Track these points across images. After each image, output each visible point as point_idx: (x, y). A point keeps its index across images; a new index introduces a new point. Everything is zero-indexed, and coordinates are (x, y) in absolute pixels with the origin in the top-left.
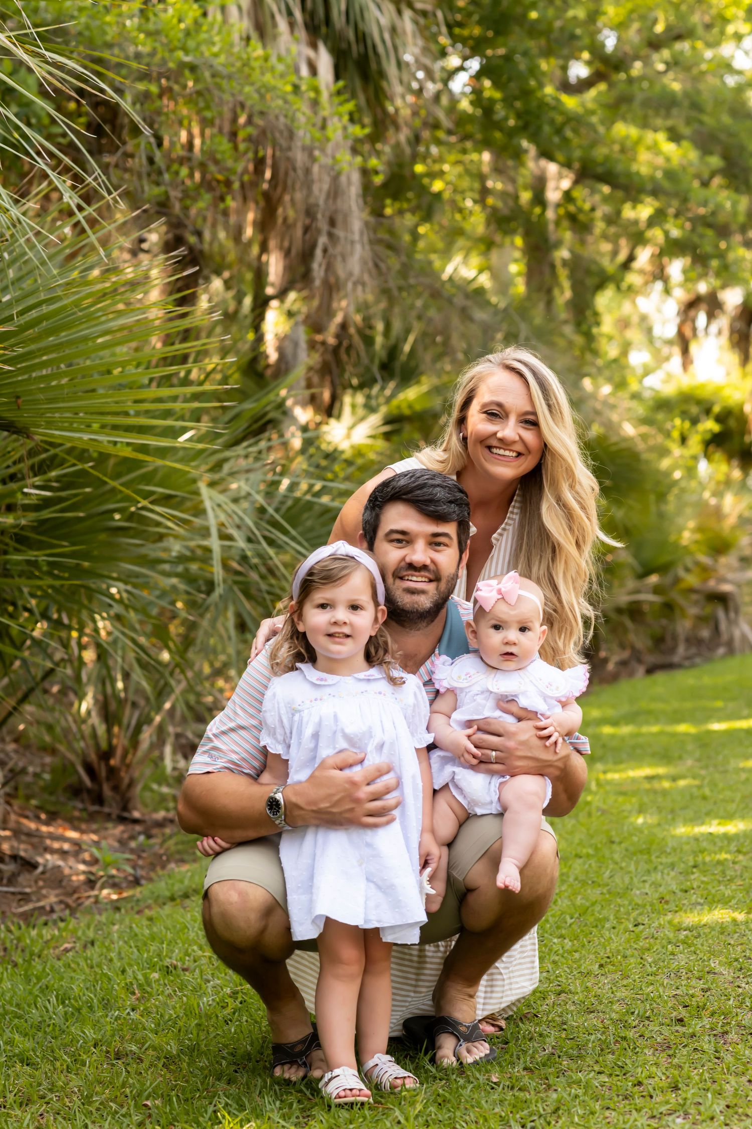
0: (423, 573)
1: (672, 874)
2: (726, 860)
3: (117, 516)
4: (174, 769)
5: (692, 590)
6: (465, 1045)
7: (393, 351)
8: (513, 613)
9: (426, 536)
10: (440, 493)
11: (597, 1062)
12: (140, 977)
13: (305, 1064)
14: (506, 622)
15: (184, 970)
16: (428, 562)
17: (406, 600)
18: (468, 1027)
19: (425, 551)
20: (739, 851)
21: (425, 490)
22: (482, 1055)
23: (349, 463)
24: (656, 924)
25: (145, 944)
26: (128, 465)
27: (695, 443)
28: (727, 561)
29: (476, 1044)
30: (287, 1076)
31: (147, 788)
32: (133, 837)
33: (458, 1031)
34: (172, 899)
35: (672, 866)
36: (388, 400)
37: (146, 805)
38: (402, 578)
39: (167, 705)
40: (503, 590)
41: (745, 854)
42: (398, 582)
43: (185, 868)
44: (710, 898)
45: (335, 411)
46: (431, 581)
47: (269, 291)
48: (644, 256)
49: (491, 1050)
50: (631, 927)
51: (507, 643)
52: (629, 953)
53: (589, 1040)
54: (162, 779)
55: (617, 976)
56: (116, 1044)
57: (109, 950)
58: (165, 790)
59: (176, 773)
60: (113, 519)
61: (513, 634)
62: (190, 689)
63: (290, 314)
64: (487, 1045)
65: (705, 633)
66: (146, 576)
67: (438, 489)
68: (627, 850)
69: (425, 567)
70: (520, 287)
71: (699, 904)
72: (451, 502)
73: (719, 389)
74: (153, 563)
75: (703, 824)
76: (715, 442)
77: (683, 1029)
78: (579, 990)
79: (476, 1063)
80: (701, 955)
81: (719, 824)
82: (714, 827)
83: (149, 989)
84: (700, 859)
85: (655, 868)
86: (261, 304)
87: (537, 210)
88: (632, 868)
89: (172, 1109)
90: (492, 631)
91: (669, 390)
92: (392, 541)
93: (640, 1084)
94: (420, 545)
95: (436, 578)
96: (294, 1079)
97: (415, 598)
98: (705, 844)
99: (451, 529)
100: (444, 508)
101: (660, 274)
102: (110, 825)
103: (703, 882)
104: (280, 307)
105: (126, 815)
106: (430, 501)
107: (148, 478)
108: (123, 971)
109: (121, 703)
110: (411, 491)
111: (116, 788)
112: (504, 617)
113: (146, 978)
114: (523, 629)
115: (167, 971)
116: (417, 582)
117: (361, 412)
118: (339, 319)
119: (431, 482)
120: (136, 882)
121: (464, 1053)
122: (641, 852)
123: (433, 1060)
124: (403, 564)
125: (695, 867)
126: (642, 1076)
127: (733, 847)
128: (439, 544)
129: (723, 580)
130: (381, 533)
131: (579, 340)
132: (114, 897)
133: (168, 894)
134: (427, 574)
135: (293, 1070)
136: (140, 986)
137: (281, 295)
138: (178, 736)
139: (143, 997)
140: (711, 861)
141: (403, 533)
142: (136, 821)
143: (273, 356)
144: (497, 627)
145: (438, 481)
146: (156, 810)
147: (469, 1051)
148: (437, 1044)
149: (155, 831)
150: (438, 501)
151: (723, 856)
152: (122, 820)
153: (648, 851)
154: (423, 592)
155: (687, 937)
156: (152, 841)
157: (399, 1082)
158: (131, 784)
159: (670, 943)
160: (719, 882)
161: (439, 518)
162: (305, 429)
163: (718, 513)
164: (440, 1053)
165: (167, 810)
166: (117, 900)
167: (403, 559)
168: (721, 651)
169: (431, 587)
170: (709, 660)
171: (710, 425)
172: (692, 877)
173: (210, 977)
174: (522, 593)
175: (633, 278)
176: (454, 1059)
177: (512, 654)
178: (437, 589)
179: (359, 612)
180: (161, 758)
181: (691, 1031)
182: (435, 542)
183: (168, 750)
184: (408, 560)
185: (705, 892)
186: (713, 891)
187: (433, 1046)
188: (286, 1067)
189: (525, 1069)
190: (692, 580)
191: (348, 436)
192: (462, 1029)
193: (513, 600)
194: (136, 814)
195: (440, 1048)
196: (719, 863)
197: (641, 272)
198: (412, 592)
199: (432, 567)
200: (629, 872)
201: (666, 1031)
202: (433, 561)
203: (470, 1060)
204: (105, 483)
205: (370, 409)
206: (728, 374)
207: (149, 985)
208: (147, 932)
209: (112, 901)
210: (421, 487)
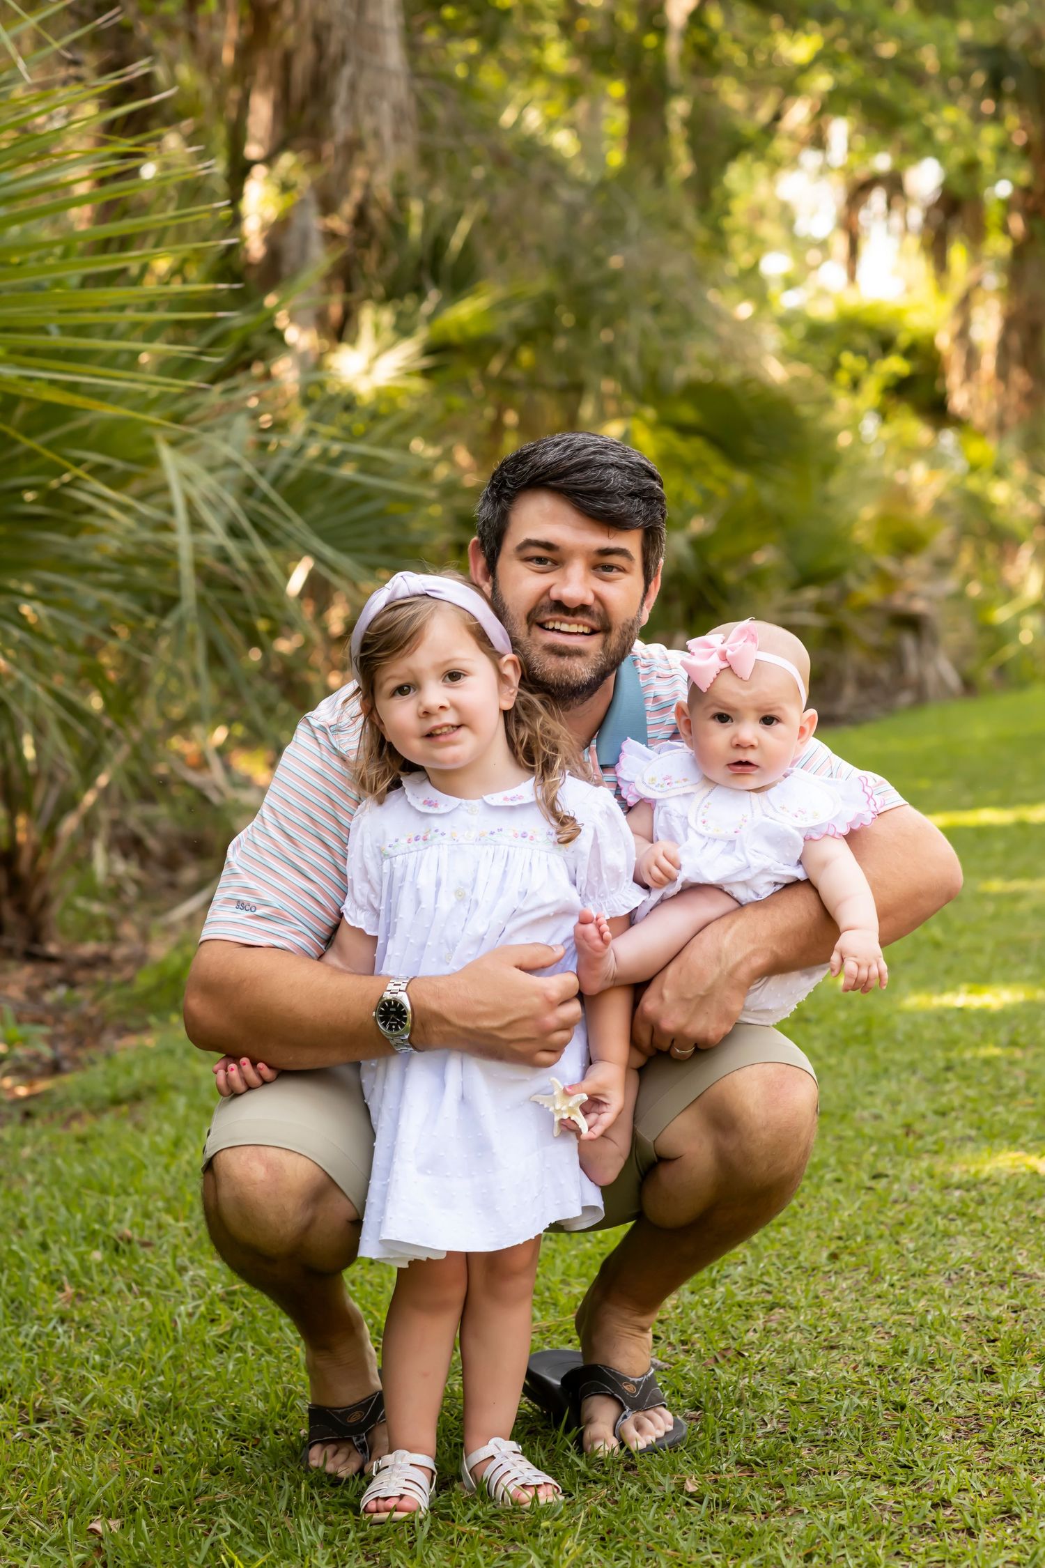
0: (579, 618)
1: (914, 1080)
2: (997, 1058)
3: (29, 496)
4: (110, 874)
5: (868, 609)
6: (631, 1417)
7: (438, 245)
8: (745, 693)
9: (587, 554)
10: (616, 479)
11: (860, 1453)
12: (71, 1258)
13: (363, 1448)
14: (735, 710)
15: (146, 1245)
16: (590, 599)
17: (550, 666)
18: (637, 1385)
19: (586, 579)
20: (1013, 1043)
21: (589, 473)
22: (661, 1434)
23: (375, 417)
24: (906, 1176)
25: (78, 1194)
26: (52, 414)
27: (872, 390)
28: (917, 565)
29: (650, 1413)
30: (330, 1468)
31: (71, 906)
32: (47, 987)
33: (622, 1392)
34: (116, 1101)
35: (912, 1067)
36: (431, 318)
37: (65, 931)
38: (542, 626)
39: (102, 780)
40: (729, 653)
41: (1024, 1047)
42: (537, 632)
43: (131, 1041)
44: (985, 1128)
45: (348, 333)
46: (593, 632)
47: (253, 150)
48: (798, 114)
49: (676, 1424)
50: (865, 1178)
51: (738, 746)
52: (873, 1230)
53: (839, 1408)
54: (92, 893)
55: (862, 1274)
56: (37, 1397)
57: (17, 1199)
58: (97, 908)
59: (112, 884)
60: (22, 501)
61: (750, 730)
62: (136, 754)
63: (285, 187)
64: (668, 1415)
65: (884, 672)
66: (69, 590)
67: (613, 471)
68: (832, 1034)
69: (583, 609)
70: (616, 158)
71: (970, 1139)
72: (633, 495)
73: (899, 313)
74: (83, 569)
75: (942, 991)
76: (899, 389)
77: (995, 1389)
78: (803, 1302)
79: (651, 1450)
80: (995, 1239)
81: (970, 992)
82: (962, 999)
83: (86, 1281)
84: (953, 1055)
85: (886, 1070)
86: (239, 171)
87: (650, 40)
88: (847, 1067)
89: (137, 1538)
90: (714, 725)
91: (824, 312)
92: (528, 559)
93: (946, 1503)
94: (577, 569)
95: (603, 628)
96: (343, 1473)
97: (565, 663)
98: (957, 1029)
99: (631, 542)
100: (621, 506)
101: (819, 141)
102: (11, 965)
103: (967, 1098)
104: (269, 176)
105: (36, 949)
106: (598, 493)
107: (79, 438)
108: (44, 1247)
109: (32, 780)
110: (566, 473)
111: (21, 908)
112: (731, 700)
113: (82, 1259)
114: (768, 720)
115: (117, 1247)
116: (570, 634)
117: (388, 336)
118: (356, 194)
119: (599, 458)
120: (55, 1068)
121: (631, 1432)
122: (854, 1039)
123: (579, 1441)
124: (545, 599)
125: (948, 1068)
126: (948, 1490)
127: (1003, 1035)
128: (609, 568)
129: (912, 595)
130: (510, 544)
131: (702, 234)
132: (22, 1091)
133: (107, 1092)
134: (586, 620)
135: (340, 1457)
136: (72, 1275)
137: (269, 160)
138: (115, 824)
139: (79, 1295)
140: (974, 1058)
141: (548, 546)
142: (51, 960)
143: (256, 248)
144: (723, 718)
145: (612, 457)
146: (82, 940)
147: (639, 1428)
148: (585, 1415)
149: (81, 975)
150: (611, 493)
151: (992, 1051)
152: (31, 957)
153: (867, 1038)
154: (579, 653)
155: (962, 1201)
156: (79, 993)
157: (529, 1494)
158: (45, 902)
159: (937, 1213)
160: (992, 1097)
161: (612, 522)
162: (302, 359)
163: (902, 496)
164: (591, 1432)
165: (99, 939)
166: (29, 1098)
167: (547, 592)
168: (906, 698)
169: (593, 645)
170: (890, 710)
171: (896, 365)
172: (948, 1087)
173: (187, 1263)
174: (763, 656)
175: (781, 146)
176: (614, 1442)
177: (747, 763)
178: (604, 645)
179: (464, 681)
180: (89, 858)
181: (1011, 1392)
182: (602, 564)
183: (99, 849)
184: (554, 594)
185: (975, 1117)
186: (987, 1115)
187: (579, 1421)
188: (330, 1450)
189: (738, 1463)
190: (870, 593)
191: (368, 372)
192: (629, 1388)
193: (746, 670)
194: (52, 949)
195: (590, 1421)
196: (987, 1062)
197: (792, 136)
198: (560, 652)
199: (596, 608)
200: (845, 1076)
201: (967, 1390)
202: (598, 598)
203: (642, 1445)
204: (14, 443)
205: (403, 330)
206: (909, 290)
207: (87, 1272)
208: (79, 1170)
209: (19, 1101)
210: (584, 466)
